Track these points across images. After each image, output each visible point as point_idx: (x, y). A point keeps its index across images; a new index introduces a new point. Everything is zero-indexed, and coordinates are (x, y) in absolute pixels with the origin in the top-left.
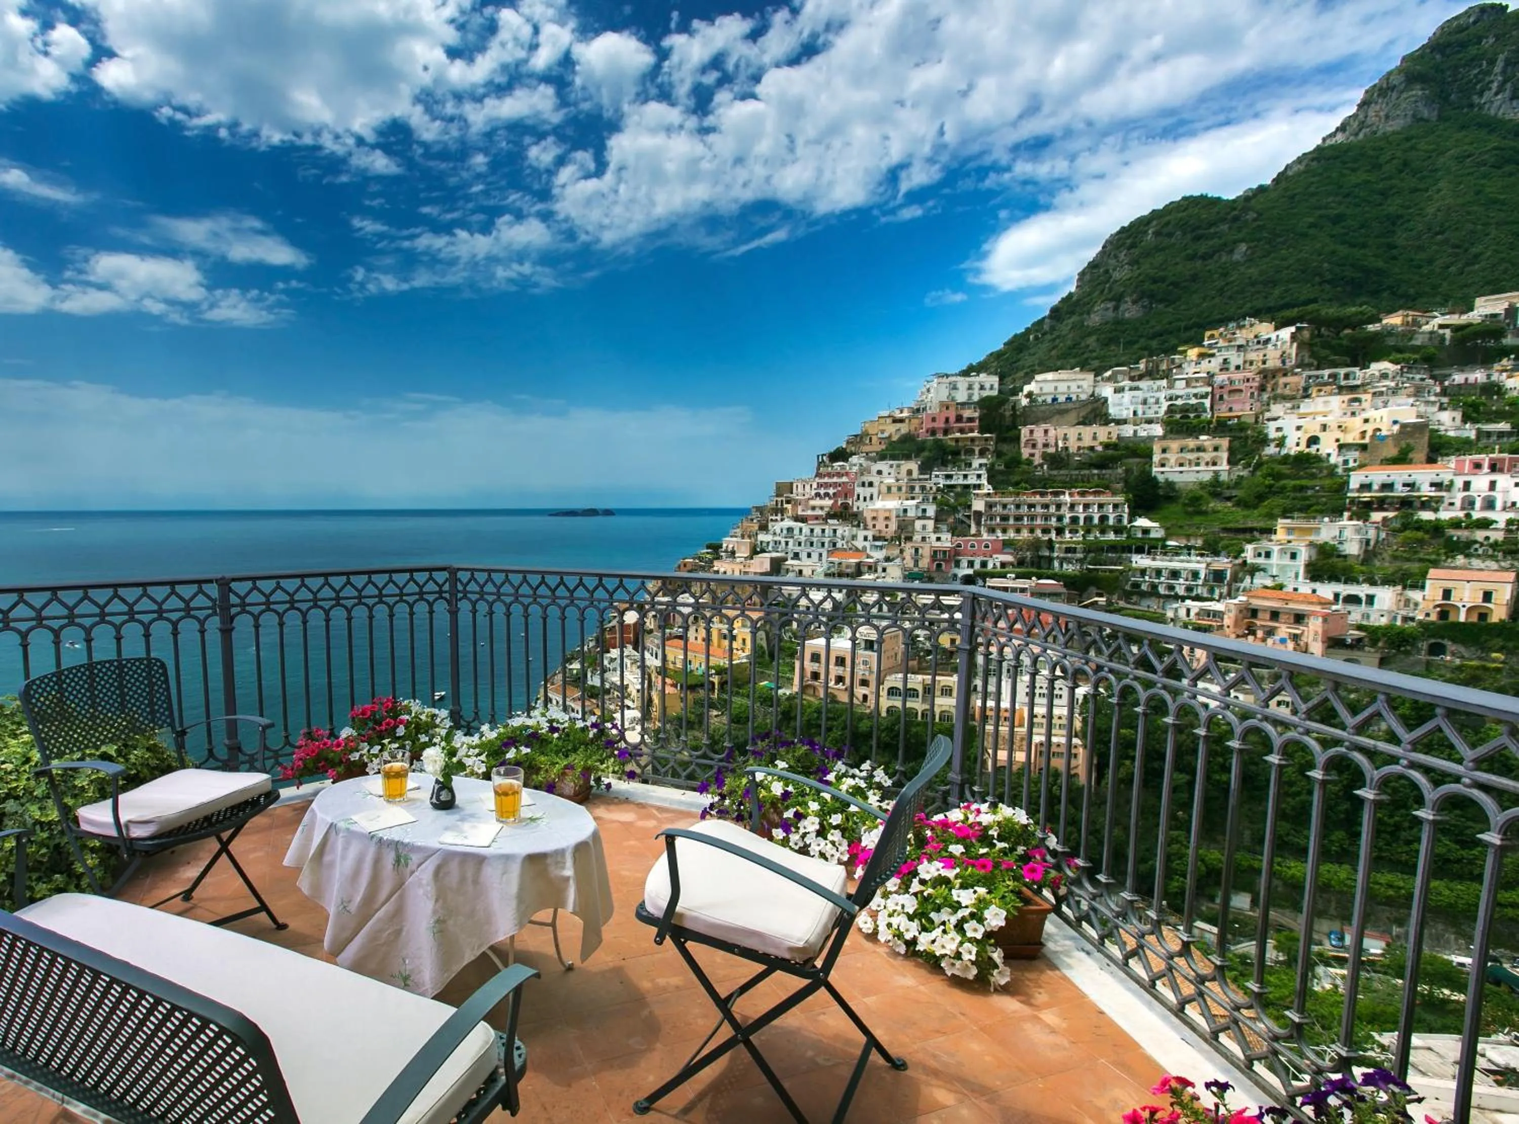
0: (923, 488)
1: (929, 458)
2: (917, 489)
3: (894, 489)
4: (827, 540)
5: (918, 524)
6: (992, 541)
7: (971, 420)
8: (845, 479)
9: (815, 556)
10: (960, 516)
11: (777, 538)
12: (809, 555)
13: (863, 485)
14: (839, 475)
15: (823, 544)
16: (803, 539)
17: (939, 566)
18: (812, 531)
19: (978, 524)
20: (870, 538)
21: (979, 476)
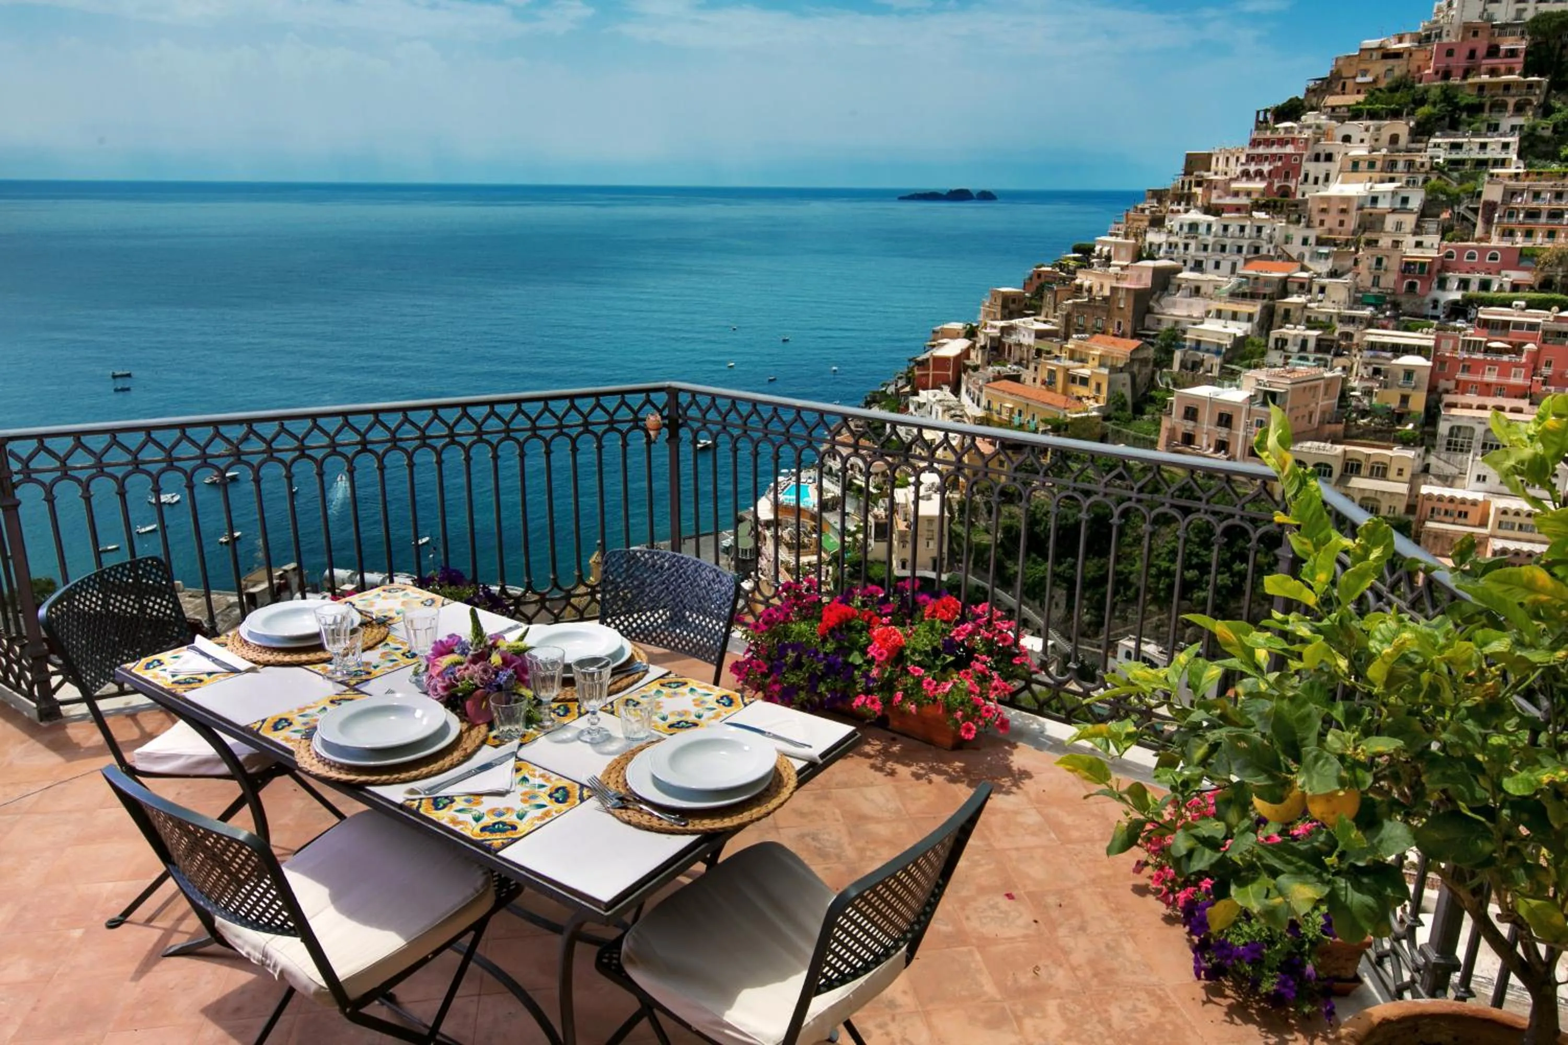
0: (1410, 164)
1: (1429, 118)
2: (1401, 165)
3: (1363, 165)
4: (1245, 243)
5: (1390, 222)
6: (1503, 250)
7: (1512, 53)
8: (1289, 149)
9: (1226, 266)
10: (1461, 209)
11: (1173, 239)
12: (1217, 265)
13: (1317, 158)
14: (1283, 142)
15: (1240, 249)
16: (1210, 240)
17: (1412, 286)
18: (1226, 228)
19: (1488, 222)
20: (1312, 240)
21: (1506, 146)
